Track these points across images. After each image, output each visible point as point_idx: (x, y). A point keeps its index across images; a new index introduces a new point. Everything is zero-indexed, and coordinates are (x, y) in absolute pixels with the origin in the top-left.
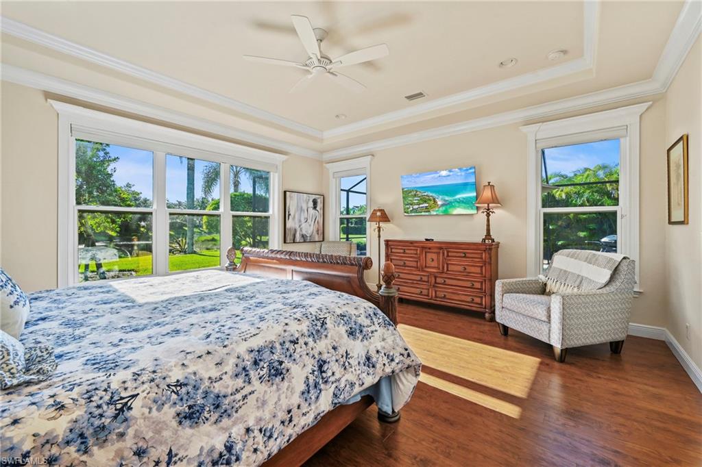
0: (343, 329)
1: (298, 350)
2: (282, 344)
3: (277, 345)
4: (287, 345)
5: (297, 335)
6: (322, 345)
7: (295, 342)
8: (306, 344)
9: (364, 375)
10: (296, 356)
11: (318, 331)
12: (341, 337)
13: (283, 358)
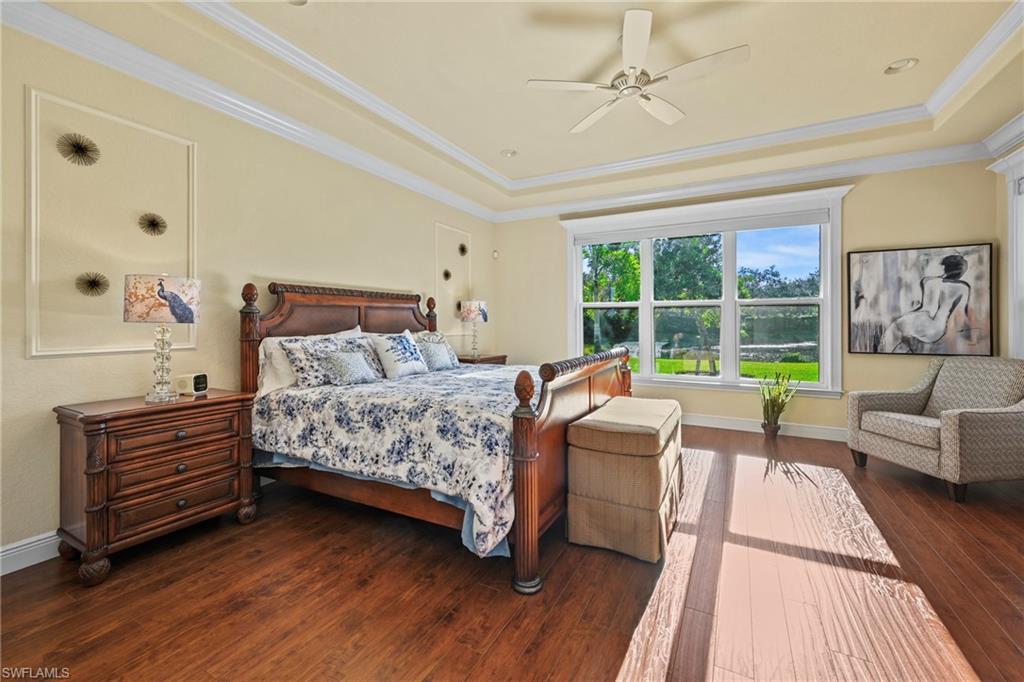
0: (436, 423)
1: (395, 419)
2: (388, 409)
3: (385, 409)
4: (391, 411)
5: (400, 408)
6: (414, 426)
7: (396, 412)
8: (402, 417)
9: (440, 477)
10: (392, 422)
11: (417, 414)
12: (430, 428)
13: (383, 418)
